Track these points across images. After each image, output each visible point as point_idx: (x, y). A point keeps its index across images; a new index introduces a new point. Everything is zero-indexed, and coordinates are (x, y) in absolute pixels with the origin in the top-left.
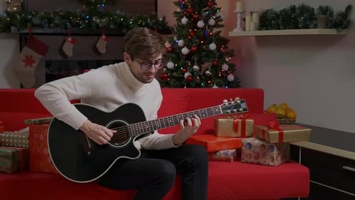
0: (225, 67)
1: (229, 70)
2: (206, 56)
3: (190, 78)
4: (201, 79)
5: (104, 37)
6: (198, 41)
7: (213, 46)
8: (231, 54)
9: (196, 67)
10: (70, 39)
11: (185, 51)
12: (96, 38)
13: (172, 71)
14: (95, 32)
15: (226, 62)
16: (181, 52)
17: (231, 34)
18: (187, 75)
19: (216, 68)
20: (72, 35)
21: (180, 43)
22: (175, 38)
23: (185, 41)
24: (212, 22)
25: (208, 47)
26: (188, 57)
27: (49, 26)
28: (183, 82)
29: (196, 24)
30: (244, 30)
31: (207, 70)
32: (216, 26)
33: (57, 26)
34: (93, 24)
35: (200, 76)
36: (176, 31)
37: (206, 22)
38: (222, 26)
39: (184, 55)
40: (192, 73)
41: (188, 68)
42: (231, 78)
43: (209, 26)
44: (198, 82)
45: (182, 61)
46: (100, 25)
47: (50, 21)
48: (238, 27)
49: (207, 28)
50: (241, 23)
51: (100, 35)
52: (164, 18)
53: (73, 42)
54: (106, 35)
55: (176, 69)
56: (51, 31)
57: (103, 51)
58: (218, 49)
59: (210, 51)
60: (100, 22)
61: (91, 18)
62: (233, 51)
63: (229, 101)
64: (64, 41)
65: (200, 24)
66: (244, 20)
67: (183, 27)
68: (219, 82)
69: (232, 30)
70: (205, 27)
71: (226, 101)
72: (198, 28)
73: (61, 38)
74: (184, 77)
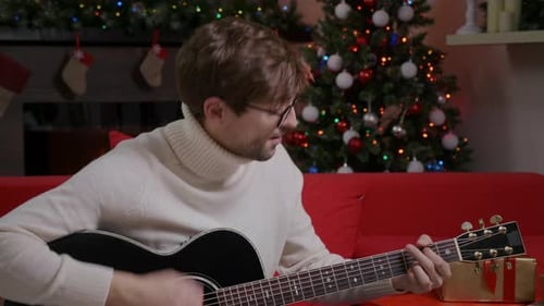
0: (438, 117)
1: (445, 124)
2: (393, 92)
3: (357, 144)
4: (382, 146)
5: (157, 49)
6: (372, 56)
7: (408, 69)
8: (450, 86)
9: (370, 118)
10: (79, 54)
11: (344, 80)
12: (139, 51)
13: (313, 126)
14: (136, 37)
15: (439, 106)
16: (334, 81)
17: (451, 40)
18: (348, 136)
19: (416, 120)
20: (84, 44)
21: (333, 61)
22: (320, 51)
23: (344, 59)
24: (406, 13)
25: (398, 71)
26: (352, 94)
27: (30, 26)
28: (341, 153)
29: (371, 18)
30: (484, 29)
31: (396, 122)
32: (416, 21)
33: (48, 24)
34: (132, 20)
35: (378, 137)
36: (322, 34)
37: (393, 12)
38: (430, 22)
39: (340, 90)
40: (362, 131)
41: (351, 119)
42: (450, 141)
43: (401, 23)
44: (376, 151)
45: (337, 104)
46: (149, 21)
47: (33, 12)
48: (470, 23)
49: (395, 25)
50: (475, 15)
51: (150, 45)
52: (293, 7)
53: (86, 60)
54: (162, 45)
55: (323, 122)
56: (36, 36)
57: (155, 81)
58: (421, 73)
59: (403, 80)
60: (149, 14)
61: (127, 5)
62: (454, 78)
63: (476, 226)
64: (66, 60)
65: (380, 17)
66: (484, 6)
67: (337, 24)
68: (423, 152)
69: (453, 32)
70: (390, 24)
71: (467, 226)
72: (373, 28)
73: (60, 52)
74: (341, 141)
